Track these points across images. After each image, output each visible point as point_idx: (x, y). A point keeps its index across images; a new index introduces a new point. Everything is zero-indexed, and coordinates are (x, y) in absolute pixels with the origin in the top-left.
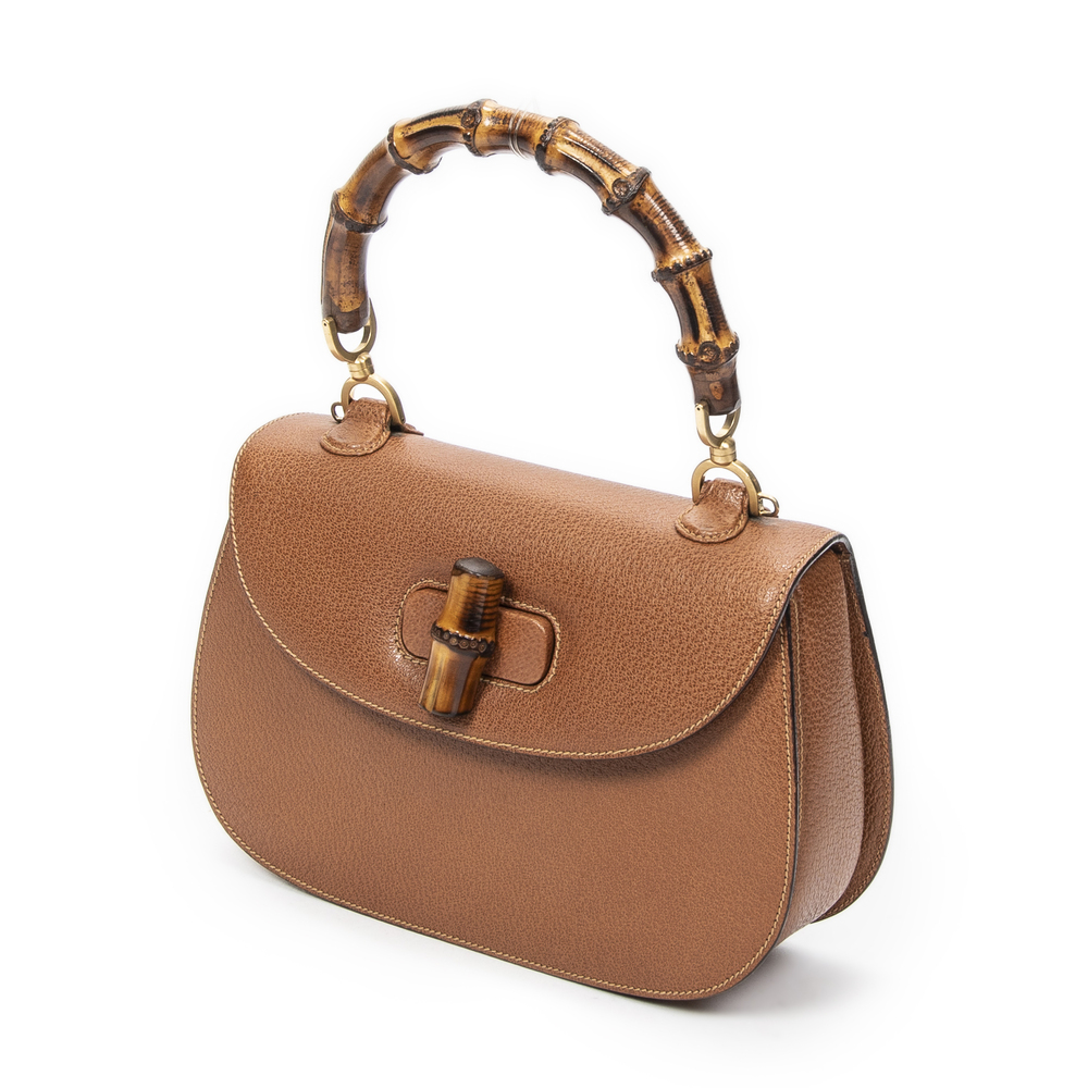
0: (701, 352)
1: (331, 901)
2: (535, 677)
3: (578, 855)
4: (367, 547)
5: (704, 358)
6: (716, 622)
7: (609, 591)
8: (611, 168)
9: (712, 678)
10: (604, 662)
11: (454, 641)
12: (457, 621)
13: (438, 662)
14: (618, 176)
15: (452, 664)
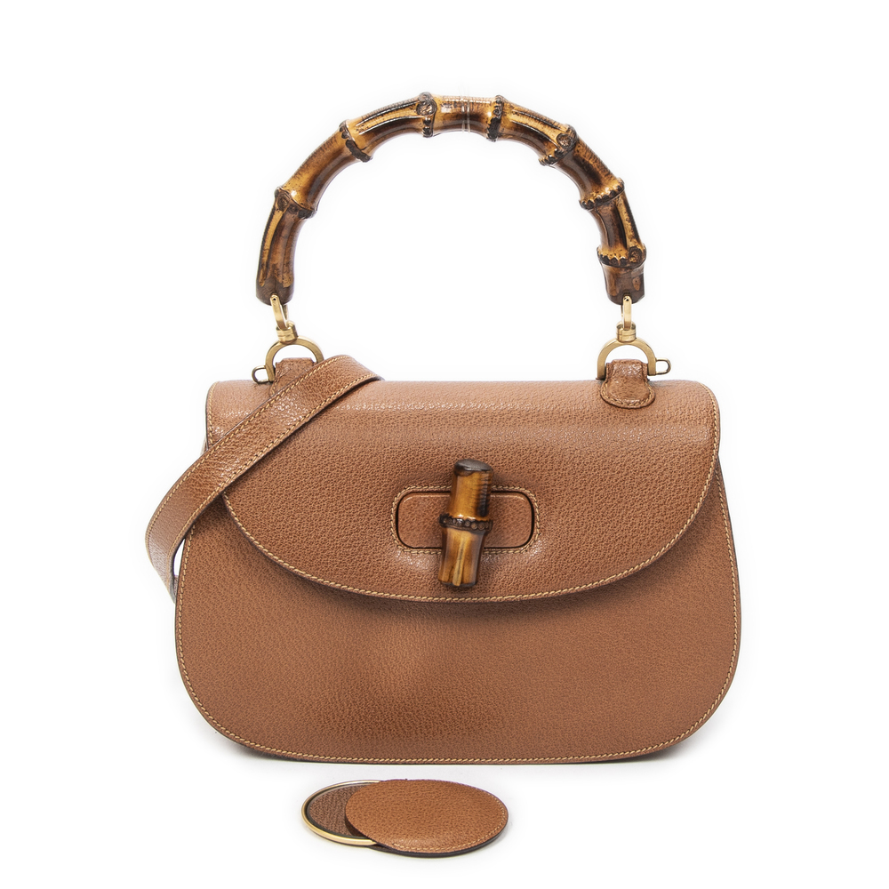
0: (631, 256)
1: (328, 762)
2: (525, 539)
3: (561, 666)
4: (355, 473)
5: (632, 260)
6: (672, 464)
7: (577, 461)
8: (552, 127)
9: (678, 505)
10: (586, 514)
11: (474, 526)
12: (473, 510)
13: (460, 546)
14: (558, 132)
15: (472, 544)
